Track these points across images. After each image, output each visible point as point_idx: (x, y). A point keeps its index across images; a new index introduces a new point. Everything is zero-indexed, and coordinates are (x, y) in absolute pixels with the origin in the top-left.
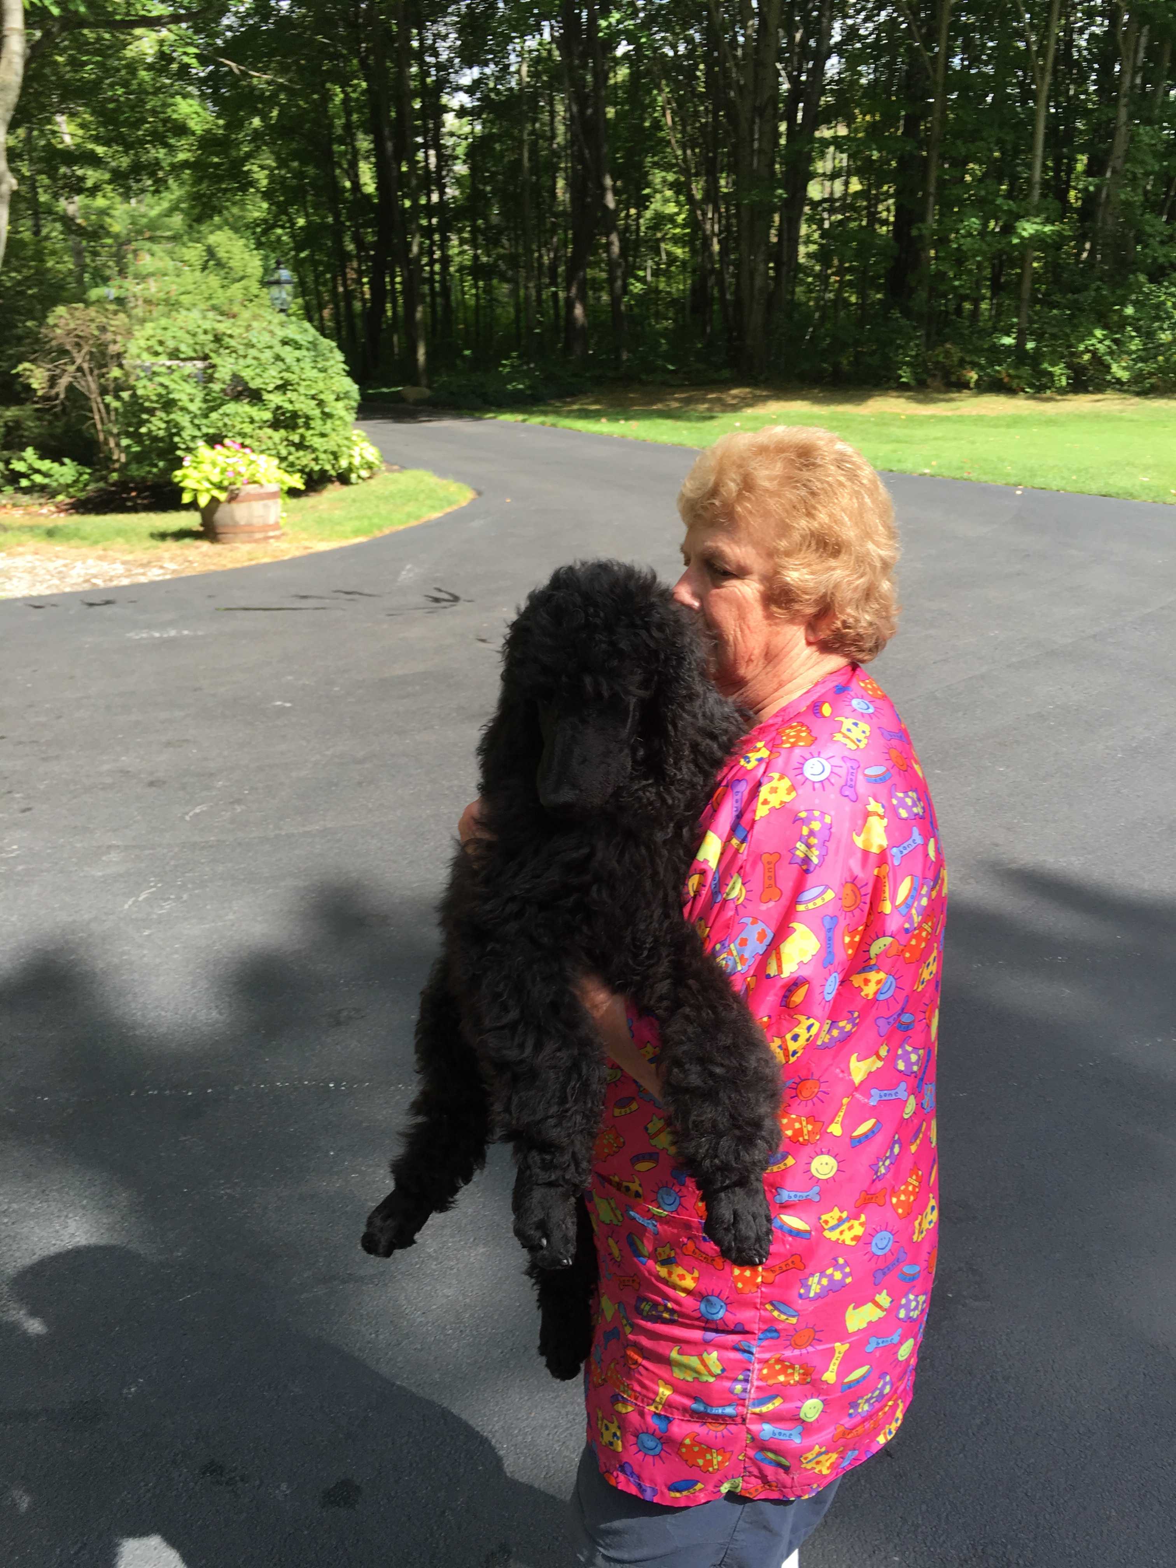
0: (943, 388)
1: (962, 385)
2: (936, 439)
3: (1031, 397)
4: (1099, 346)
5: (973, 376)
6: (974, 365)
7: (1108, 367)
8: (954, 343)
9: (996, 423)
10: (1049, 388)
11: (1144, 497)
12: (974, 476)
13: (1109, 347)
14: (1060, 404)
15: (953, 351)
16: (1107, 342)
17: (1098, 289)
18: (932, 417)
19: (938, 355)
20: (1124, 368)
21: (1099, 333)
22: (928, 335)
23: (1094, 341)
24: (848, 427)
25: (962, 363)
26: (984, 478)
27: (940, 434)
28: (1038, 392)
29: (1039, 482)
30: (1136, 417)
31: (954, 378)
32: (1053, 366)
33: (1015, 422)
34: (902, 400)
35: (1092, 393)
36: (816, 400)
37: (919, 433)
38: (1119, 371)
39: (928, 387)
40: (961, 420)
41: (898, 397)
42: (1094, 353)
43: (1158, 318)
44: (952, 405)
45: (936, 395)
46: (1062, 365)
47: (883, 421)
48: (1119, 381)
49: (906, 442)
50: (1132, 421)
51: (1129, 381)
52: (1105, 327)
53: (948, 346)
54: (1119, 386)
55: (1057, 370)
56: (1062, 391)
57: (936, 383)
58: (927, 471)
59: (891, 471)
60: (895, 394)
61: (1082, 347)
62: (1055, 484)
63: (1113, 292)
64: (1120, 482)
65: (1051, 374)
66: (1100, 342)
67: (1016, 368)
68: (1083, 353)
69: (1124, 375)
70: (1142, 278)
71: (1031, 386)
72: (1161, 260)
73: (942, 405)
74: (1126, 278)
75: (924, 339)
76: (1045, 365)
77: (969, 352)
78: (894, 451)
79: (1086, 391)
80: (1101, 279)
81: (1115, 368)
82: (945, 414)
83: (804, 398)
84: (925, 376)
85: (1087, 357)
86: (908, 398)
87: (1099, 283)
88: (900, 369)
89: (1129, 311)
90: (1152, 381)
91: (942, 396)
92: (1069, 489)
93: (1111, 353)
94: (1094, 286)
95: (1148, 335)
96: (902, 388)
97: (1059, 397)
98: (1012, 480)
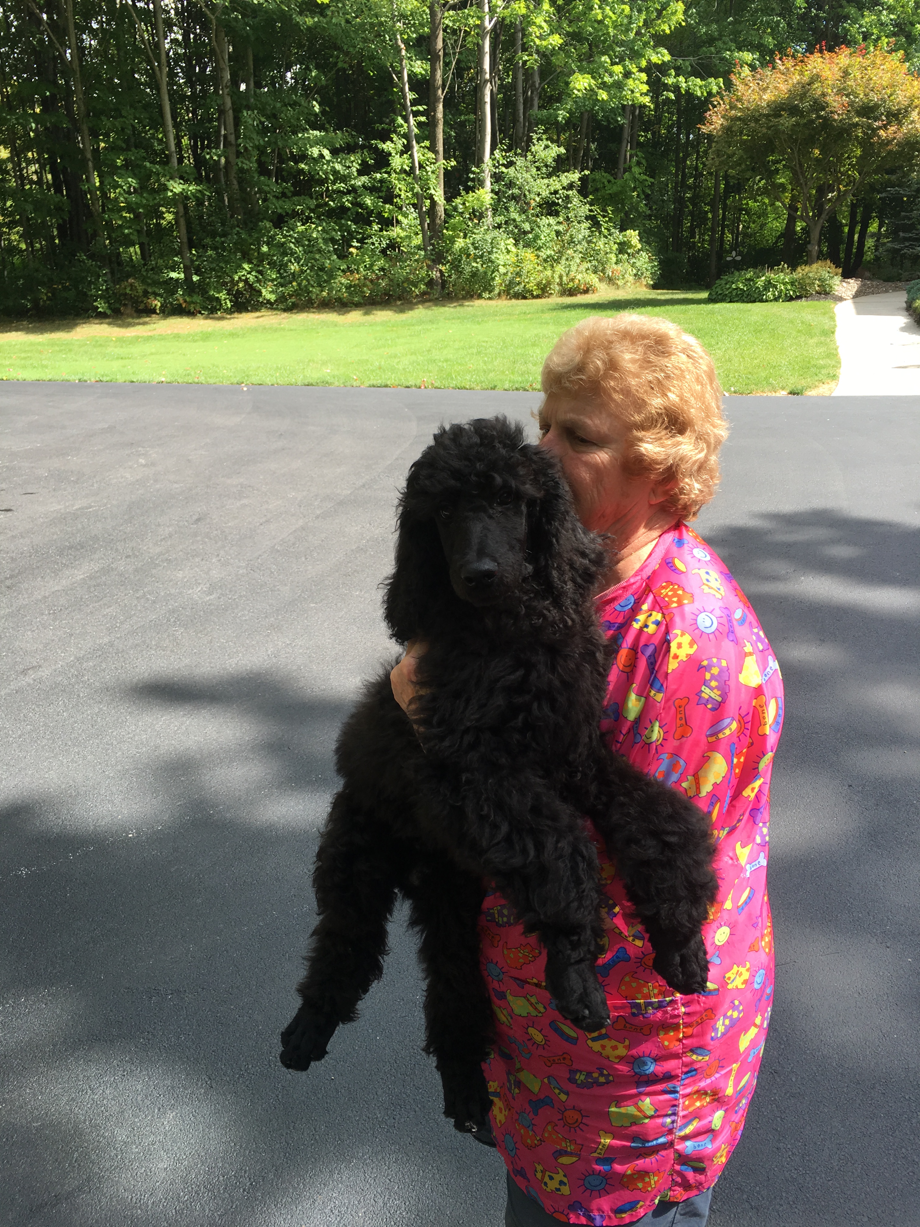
0: (135, 315)
1: (150, 311)
2: (152, 354)
3: (207, 318)
4: (248, 276)
5: (157, 303)
6: (156, 295)
7: (259, 293)
8: (135, 278)
9: (193, 338)
10: (219, 310)
11: (337, 384)
12: (202, 379)
13: (256, 277)
14: (232, 321)
15: (136, 284)
16: (254, 273)
17: (238, 233)
18: (137, 338)
19: (125, 289)
20: (270, 292)
21: (246, 266)
22: (112, 273)
23: (244, 272)
24: (70, 350)
25: (146, 294)
26: (212, 381)
27: (153, 350)
28: (212, 313)
29: (255, 380)
30: (292, 327)
31: (142, 307)
32: (219, 293)
33: (206, 337)
34: (105, 326)
35: (252, 311)
36: (28, 331)
37: (135, 350)
38: (268, 294)
39: (122, 314)
40: (162, 338)
41: (101, 323)
42: (246, 281)
43: (285, 254)
44: (147, 327)
45: (130, 320)
46: (225, 292)
47: (98, 344)
48: (269, 302)
49: (129, 358)
50: (291, 330)
51: (276, 301)
52: (250, 262)
53: (131, 280)
54: (270, 305)
55: (223, 295)
56: (230, 311)
57: (129, 310)
58: (163, 379)
59: (133, 382)
60: (97, 321)
61: (236, 278)
62: (268, 381)
63: (250, 236)
64: (313, 374)
65: (218, 300)
66: (249, 273)
67: (190, 295)
68: (238, 282)
69: (272, 297)
70: (268, 225)
71: (205, 308)
72: (279, 211)
73: (140, 328)
74: (256, 225)
75: (109, 276)
76: (212, 293)
77: (149, 285)
78: (124, 367)
79: (247, 311)
80: (238, 226)
81: (263, 291)
82: (145, 334)
83: (17, 330)
84: (117, 306)
85: (241, 285)
86: (109, 324)
87: (237, 229)
88: (96, 301)
89: (265, 249)
90: (293, 300)
91: (137, 321)
92: (280, 383)
93: (259, 281)
94: (235, 231)
95: (282, 267)
96: (101, 316)
97: (229, 316)
98: (235, 380)
